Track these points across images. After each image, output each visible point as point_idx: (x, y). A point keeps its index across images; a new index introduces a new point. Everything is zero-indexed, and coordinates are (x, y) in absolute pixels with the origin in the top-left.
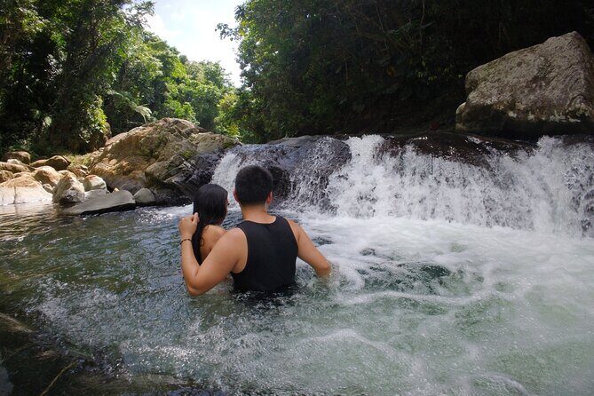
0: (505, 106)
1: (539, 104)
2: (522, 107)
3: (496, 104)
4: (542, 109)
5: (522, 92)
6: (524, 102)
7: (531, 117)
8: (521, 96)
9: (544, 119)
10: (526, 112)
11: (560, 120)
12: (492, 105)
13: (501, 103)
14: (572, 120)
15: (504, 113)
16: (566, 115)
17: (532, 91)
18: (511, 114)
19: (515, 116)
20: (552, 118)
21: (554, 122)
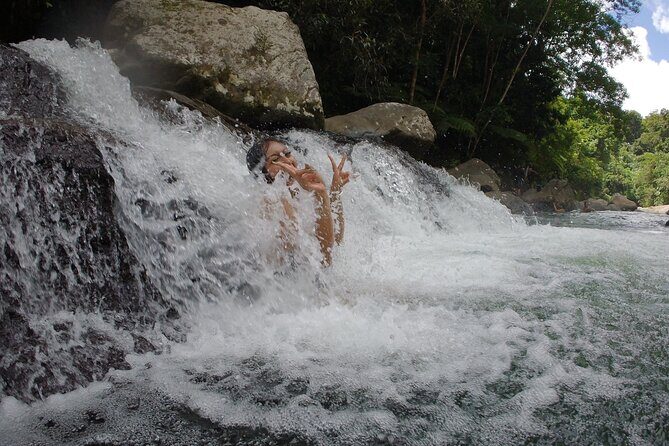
0: (212, 73)
1: (264, 85)
2: (238, 82)
3: (198, 67)
4: (267, 91)
5: (239, 62)
6: (242, 76)
7: (249, 98)
8: (237, 66)
9: (266, 104)
10: (244, 90)
11: (293, 111)
12: (189, 67)
13: (208, 67)
14: (307, 114)
15: (208, 83)
16: (302, 106)
17: (251, 64)
18: (220, 88)
19: (225, 91)
20: (280, 106)
21: (283, 111)
